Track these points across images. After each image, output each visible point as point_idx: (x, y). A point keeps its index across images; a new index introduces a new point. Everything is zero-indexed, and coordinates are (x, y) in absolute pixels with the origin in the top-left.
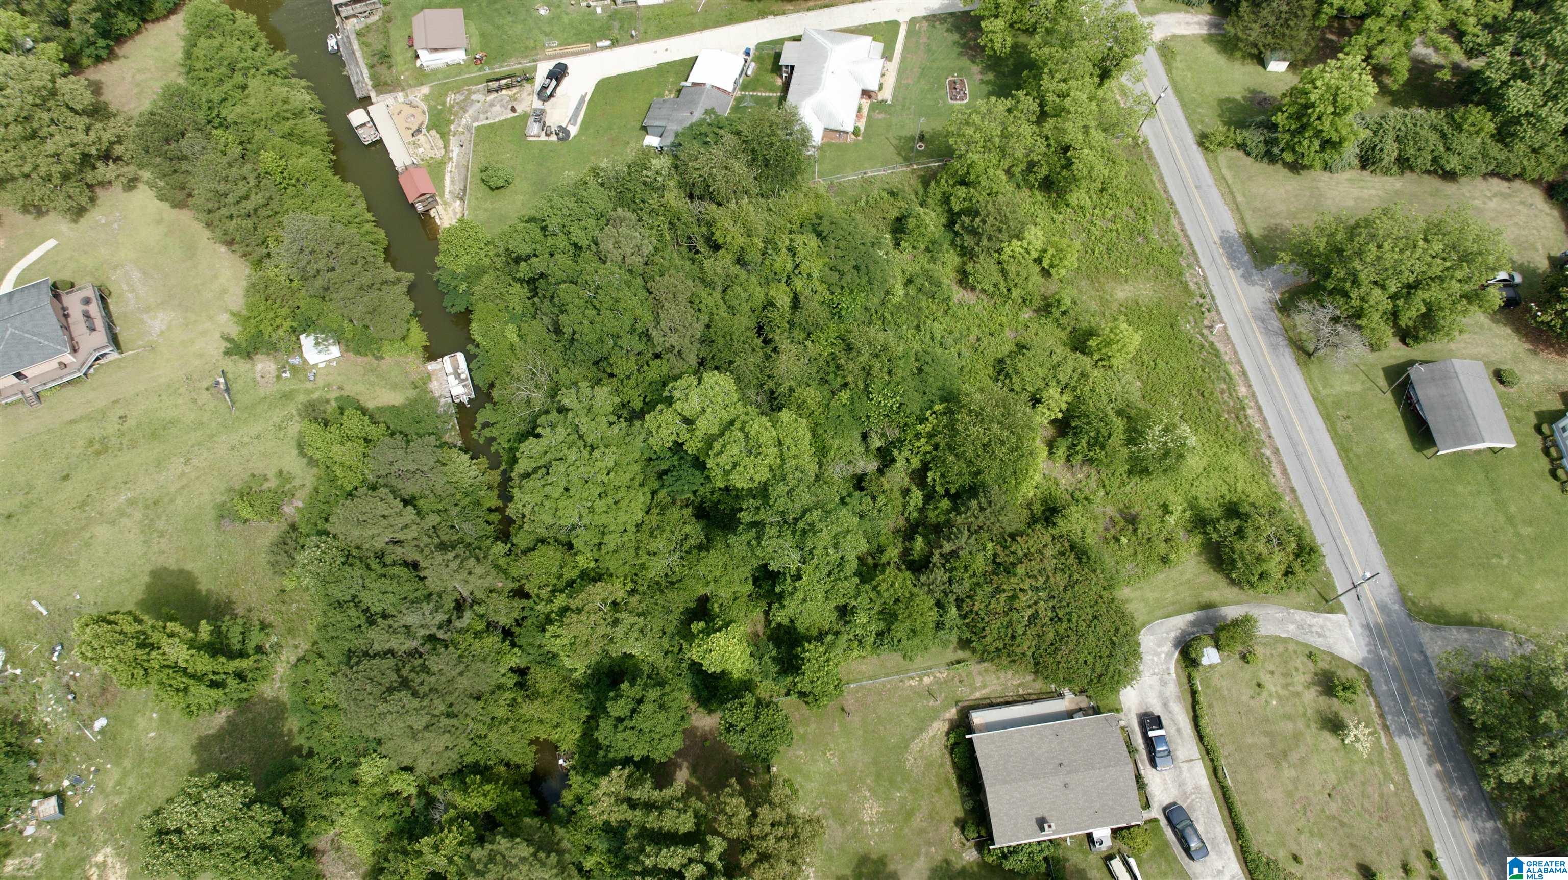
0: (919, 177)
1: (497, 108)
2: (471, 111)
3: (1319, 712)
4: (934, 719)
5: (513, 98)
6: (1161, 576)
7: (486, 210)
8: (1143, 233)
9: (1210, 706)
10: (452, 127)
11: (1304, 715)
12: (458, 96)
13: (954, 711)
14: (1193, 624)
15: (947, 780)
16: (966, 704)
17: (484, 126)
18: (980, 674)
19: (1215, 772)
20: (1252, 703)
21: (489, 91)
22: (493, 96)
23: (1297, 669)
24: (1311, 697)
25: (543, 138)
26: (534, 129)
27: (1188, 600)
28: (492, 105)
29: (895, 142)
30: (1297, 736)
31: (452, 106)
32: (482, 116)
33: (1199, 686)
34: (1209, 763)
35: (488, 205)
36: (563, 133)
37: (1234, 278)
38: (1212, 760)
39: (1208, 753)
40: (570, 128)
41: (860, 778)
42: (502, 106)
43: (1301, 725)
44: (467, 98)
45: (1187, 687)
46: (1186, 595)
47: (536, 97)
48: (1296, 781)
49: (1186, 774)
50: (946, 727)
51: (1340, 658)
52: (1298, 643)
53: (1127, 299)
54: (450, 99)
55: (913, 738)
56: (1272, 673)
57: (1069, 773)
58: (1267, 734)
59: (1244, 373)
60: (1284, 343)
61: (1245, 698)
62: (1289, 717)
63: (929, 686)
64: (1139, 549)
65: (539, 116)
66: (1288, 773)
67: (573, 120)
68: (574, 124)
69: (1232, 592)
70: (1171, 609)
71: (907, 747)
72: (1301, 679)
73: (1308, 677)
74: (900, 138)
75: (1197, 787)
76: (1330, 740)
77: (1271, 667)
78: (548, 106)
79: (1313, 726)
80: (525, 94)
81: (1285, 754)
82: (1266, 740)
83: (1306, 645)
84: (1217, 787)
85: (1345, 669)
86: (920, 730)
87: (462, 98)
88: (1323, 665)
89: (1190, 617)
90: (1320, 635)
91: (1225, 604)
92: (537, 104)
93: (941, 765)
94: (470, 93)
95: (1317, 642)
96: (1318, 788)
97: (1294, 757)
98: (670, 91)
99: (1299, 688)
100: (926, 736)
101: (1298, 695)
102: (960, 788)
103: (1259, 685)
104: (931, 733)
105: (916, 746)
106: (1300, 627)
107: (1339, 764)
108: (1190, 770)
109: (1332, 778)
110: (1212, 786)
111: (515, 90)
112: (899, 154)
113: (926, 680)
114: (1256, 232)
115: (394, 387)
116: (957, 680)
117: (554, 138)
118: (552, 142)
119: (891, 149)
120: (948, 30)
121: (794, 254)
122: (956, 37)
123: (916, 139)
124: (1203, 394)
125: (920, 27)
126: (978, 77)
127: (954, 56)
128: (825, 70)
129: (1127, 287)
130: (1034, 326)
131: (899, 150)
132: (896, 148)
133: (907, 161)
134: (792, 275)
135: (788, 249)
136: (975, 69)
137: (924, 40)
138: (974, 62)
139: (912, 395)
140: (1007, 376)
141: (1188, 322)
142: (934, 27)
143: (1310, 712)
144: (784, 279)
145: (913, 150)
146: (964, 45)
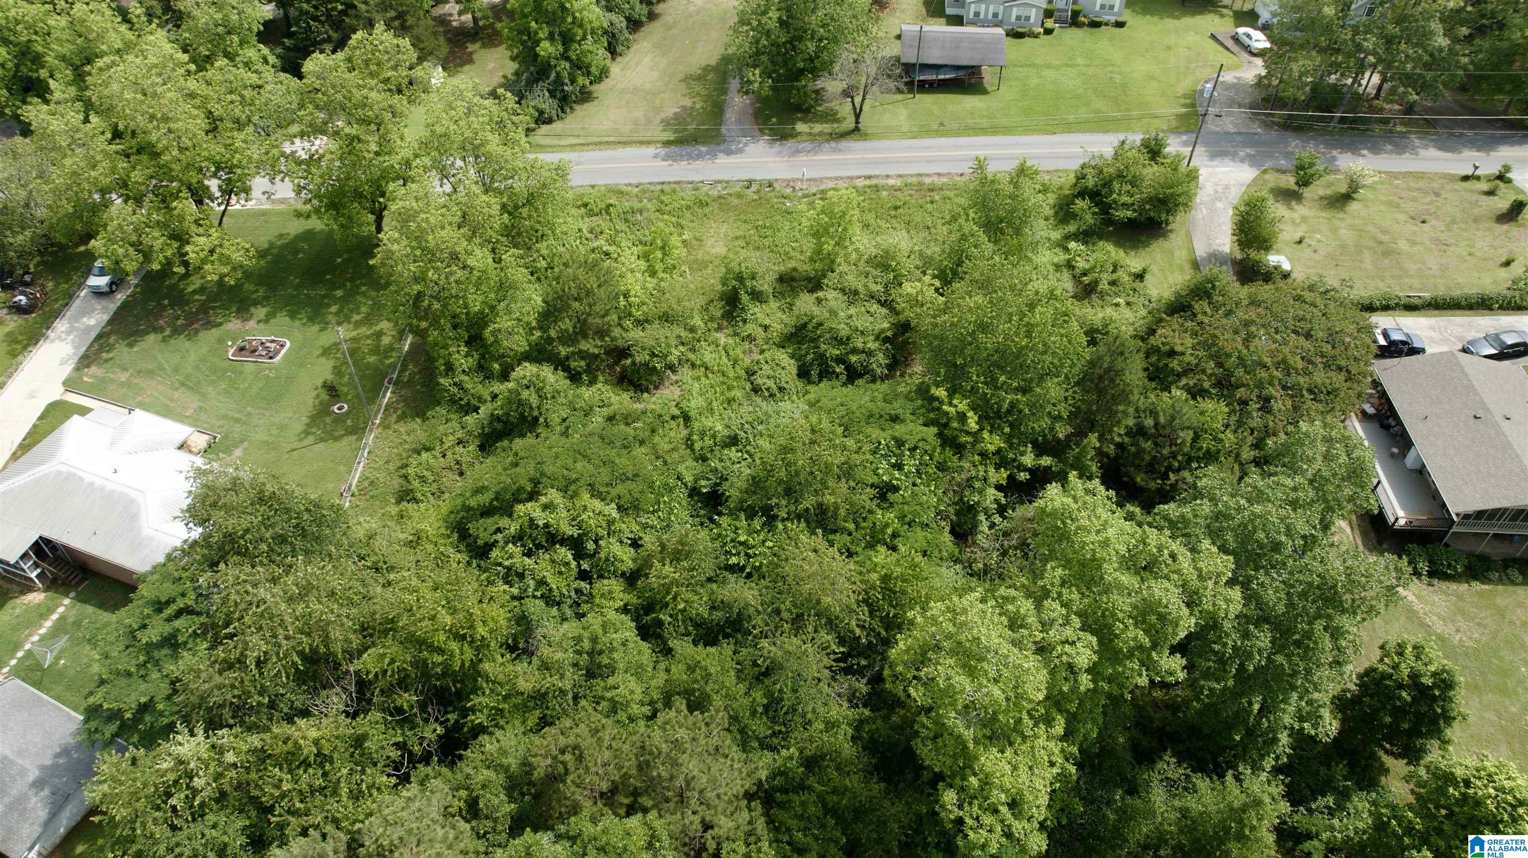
0: (400, 419)
3: (1323, 209)
8: (631, 212)
11: (1329, 219)
19: (1410, 308)
20: (1322, 253)
24: (1306, 210)
29: (310, 439)
30: (1356, 229)
34: (1397, 312)
37: (725, 163)
39: (1386, 308)
43: (1342, 224)
46: (1181, 278)
48: (1412, 243)
51: (1254, 181)
56: (1281, 230)
57: (1487, 411)
58: (1360, 253)
59: (870, 177)
60: (833, 144)
61: (1317, 257)
62: (1334, 230)
66: (1403, 245)
69: (1175, 240)
72: (1284, 212)
73: (1281, 207)
74: (307, 433)
76: (1357, 206)
79: (1342, 215)
81: (1381, 243)
82: (1367, 253)
85: (1266, 181)
88: (1265, 193)
91: (1192, 250)
93: (1459, 597)
95: (1235, 193)
96: (1415, 228)
97: (1382, 237)
99: (1297, 215)
101: (1304, 218)
102: (1491, 582)
103: (1300, 242)
104: (1412, 598)
105: (1437, 625)
106: (1219, 199)
107: (1382, 208)
109: (1401, 216)
110: (1426, 316)
112: (336, 439)
114: (670, 136)
119: (320, 447)
120: (131, 345)
121: (553, 539)
122: (152, 338)
123: (322, 412)
124: (896, 208)
125: (92, 377)
126: (252, 323)
127: (187, 344)
128: (98, 482)
129: (710, 242)
130: (750, 328)
131: (330, 436)
132: (322, 440)
133: (358, 430)
134: (585, 566)
135: (529, 554)
136: (234, 325)
137: (124, 377)
138: (220, 324)
139: (900, 430)
140: (840, 360)
141: (784, 204)
142: (107, 361)
143: (1323, 214)
144: (583, 585)
145: (339, 419)
146: (176, 331)
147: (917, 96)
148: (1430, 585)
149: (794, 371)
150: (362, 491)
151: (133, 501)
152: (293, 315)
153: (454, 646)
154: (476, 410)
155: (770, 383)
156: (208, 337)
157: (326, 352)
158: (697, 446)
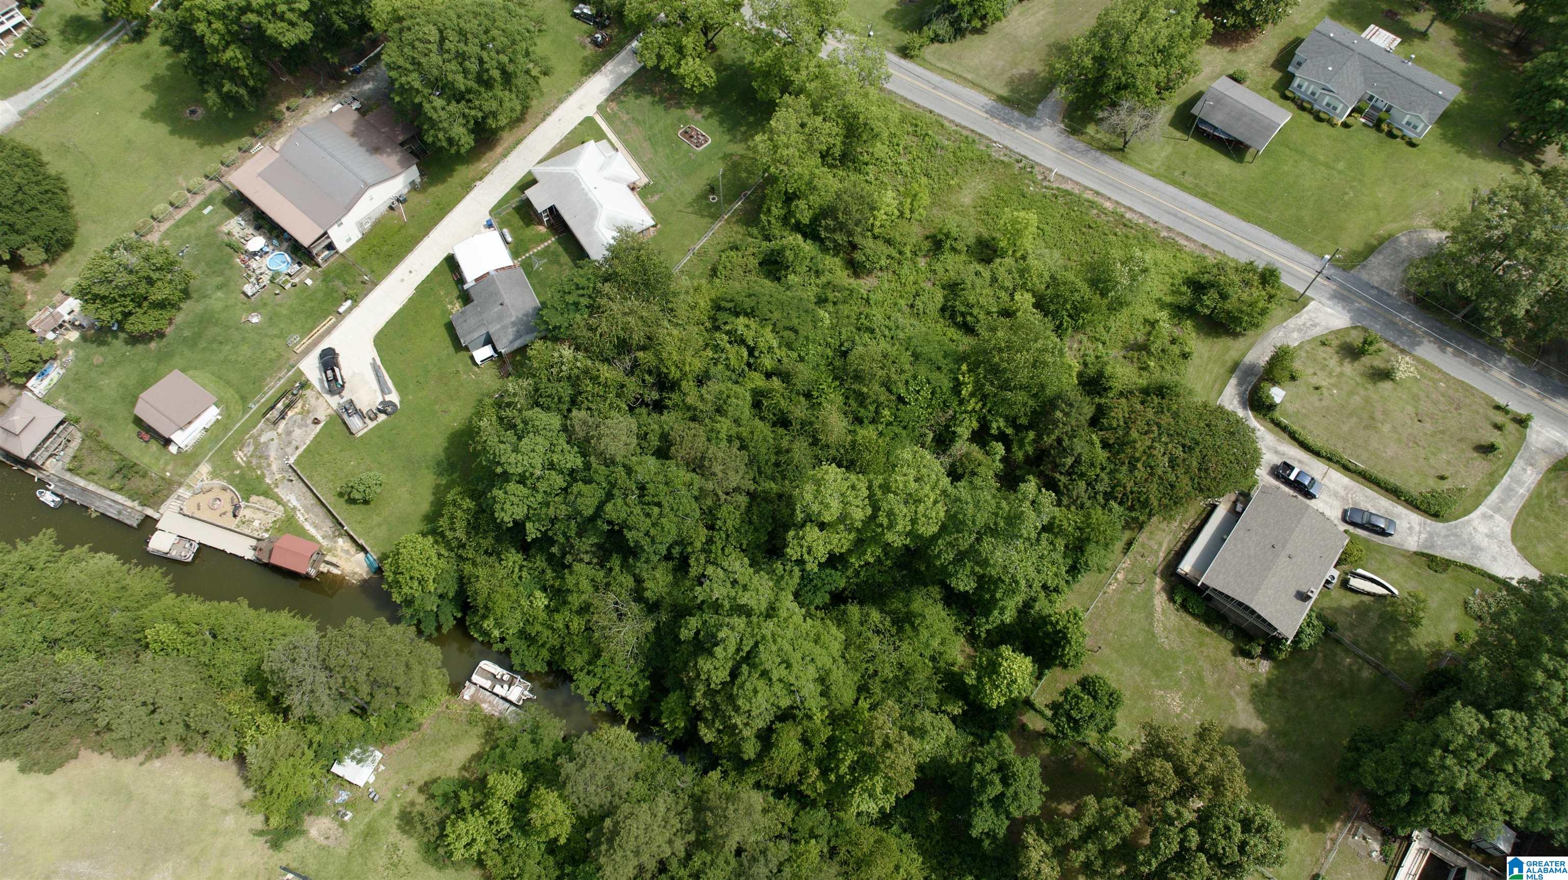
0: (737, 222)
1: (297, 432)
2: (273, 454)
3: (1362, 375)
4: (1151, 599)
5: (305, 413)
6: (1191, 370)
7: (379, 525)
8: (936, 146)
9: (1304, 428)
10: (268, 480)
11: (1358, 384)
12: (245, 450)
13: (1158, 580)
14: (1240, 384)
15: (1200, 631)
16: (1161, 568)
17: (300, 456)
18: (1149, 539)
19: (1346, 468)
20: (1324, 403)
21: (275, 423)
22: (282, 425)
23: (1325, 359)
24: (1349, 369)
25: (372, 425)
26: (355, 423)
27: (1222, 371)
28: (289, 433)
29: (690, 209)
30: (1367, 400)
31: (249, 463)
32: (289, 450)
33: (1284, 421)
34: (1336, 466)
35: (376, 519)
36: (385, 408)
37: (1022, 133)
38: (1337, 462)
39: (1329, 459)
40: (388, 398)
41: (1146, 687)
42: (300, 427)
43: (1362, 392)
44: (257, 445)
45: (1277, 429)
46: (1218, 370)
47: (327, 397)
48: (1394, 429)
49: (1331, 486)
50: (1164, 596)
51: (1339, 330)
52: (1309, 342)
53: (973, 200)
54: (240, 457)
55: (1151, 624)
56: (1315, 374)
57: (1284, 547)
58: (1351, 415)
59: (1097, 193)
60: (1098, 154)
61: (1317, 404)
62: (1351, 393)
63: (1125, 579)
64: (1163, 363)
65: (350, 408)
66: (1386, 428)
67: (384, 390)
68: (390, 392)
69: (1240, 343)
70: (1217, 386)
71: (1153, 635)
72: (1333, 362)
73: (1336, 358)
74: (691, 205)
75: (1346, 488)
76: (1387, 385)
77: (1311, 371)
78: (347, 395)
79: (1369, 386)
80: (313, 401)
81: (1373, 418)
82: (1354, 420)
83: (1314, 339)
84: (1355, 476)
85: (1348, 334)
86: (1150, 615)
87: (252, 448)
88: (1335, 343)
89: (1233, 381)
90: (1315, 325)
91: (1244, 355)
92: (335, 401)
93: (1187, 625)
94: (256, 438)
95: (1317, 331)
96: (1409, 422)
97: (1379, 415)
98: (451, 303)
99: (1338, 369)
100: (1158, 615)
101: (1341, 375)
102: (1213, 629)
103: (1317, 388)
104: (1160, 610)
105: (1158, 628)
106: (1300, 330)
107: (1405, 397)
108: (1330, 480)
109: (1410, 409)
110: (1352, 479)
111: (299, 405)
112: (702, 216)
113: (1120, 576)
114: (1004, 92)
115: (456, 739)
116: (1139, 557)
117: (382, 417)
118: (383, 422)
119: (693, 217)
120: (636, 98)
121: (742, 342)
122: (648, 98)
123: (703, 196)
124: (1090, 227)
125: (612, 110)
126: (699, 116)
127: (663, 113)
128: (587, 190)
129: (965, 192)
130: (938, 267)
131: (700, 213)
132: (695, 213)
133: (715, 217)
134: (752, 361)
135: (730, 343)
136: (690, 112)
137: (625, 117)
138: (683, 108)
139: (934, 376)
140: (963, 315)
141: (1029, 186)
142: (622, 102)
143: (1358, 379)
144: (746, 369)
145: (710, 205)
146: (662, 101)
147: (1191, 140)
148: (1177, 610)
149: (939, 306)
150: (699, 254)
151: (596, 209)
152: (721, 123)
153: (673, 369)
154: (770, 241)
155: (921, 306)
156: (676, 113)
157: (725, 157)
158: (863, 321)
